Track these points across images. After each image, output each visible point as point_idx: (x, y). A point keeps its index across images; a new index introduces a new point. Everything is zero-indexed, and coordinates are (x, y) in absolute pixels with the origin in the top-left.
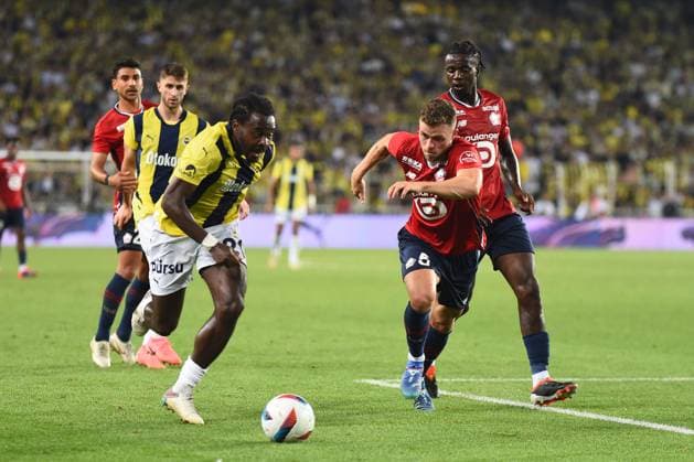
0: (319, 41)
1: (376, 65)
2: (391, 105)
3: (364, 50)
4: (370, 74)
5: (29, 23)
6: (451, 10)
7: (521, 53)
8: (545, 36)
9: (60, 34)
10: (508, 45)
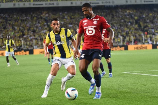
0: (113, 18)
1: (122, 21)
2: (125, 27)
3: (120, 18)
4: (122, 22)
5: (66, 17)
6: (135, 11)
7: (146, 17)
8: (151, 14)
9: (71, 18)
10: (144, 16)
